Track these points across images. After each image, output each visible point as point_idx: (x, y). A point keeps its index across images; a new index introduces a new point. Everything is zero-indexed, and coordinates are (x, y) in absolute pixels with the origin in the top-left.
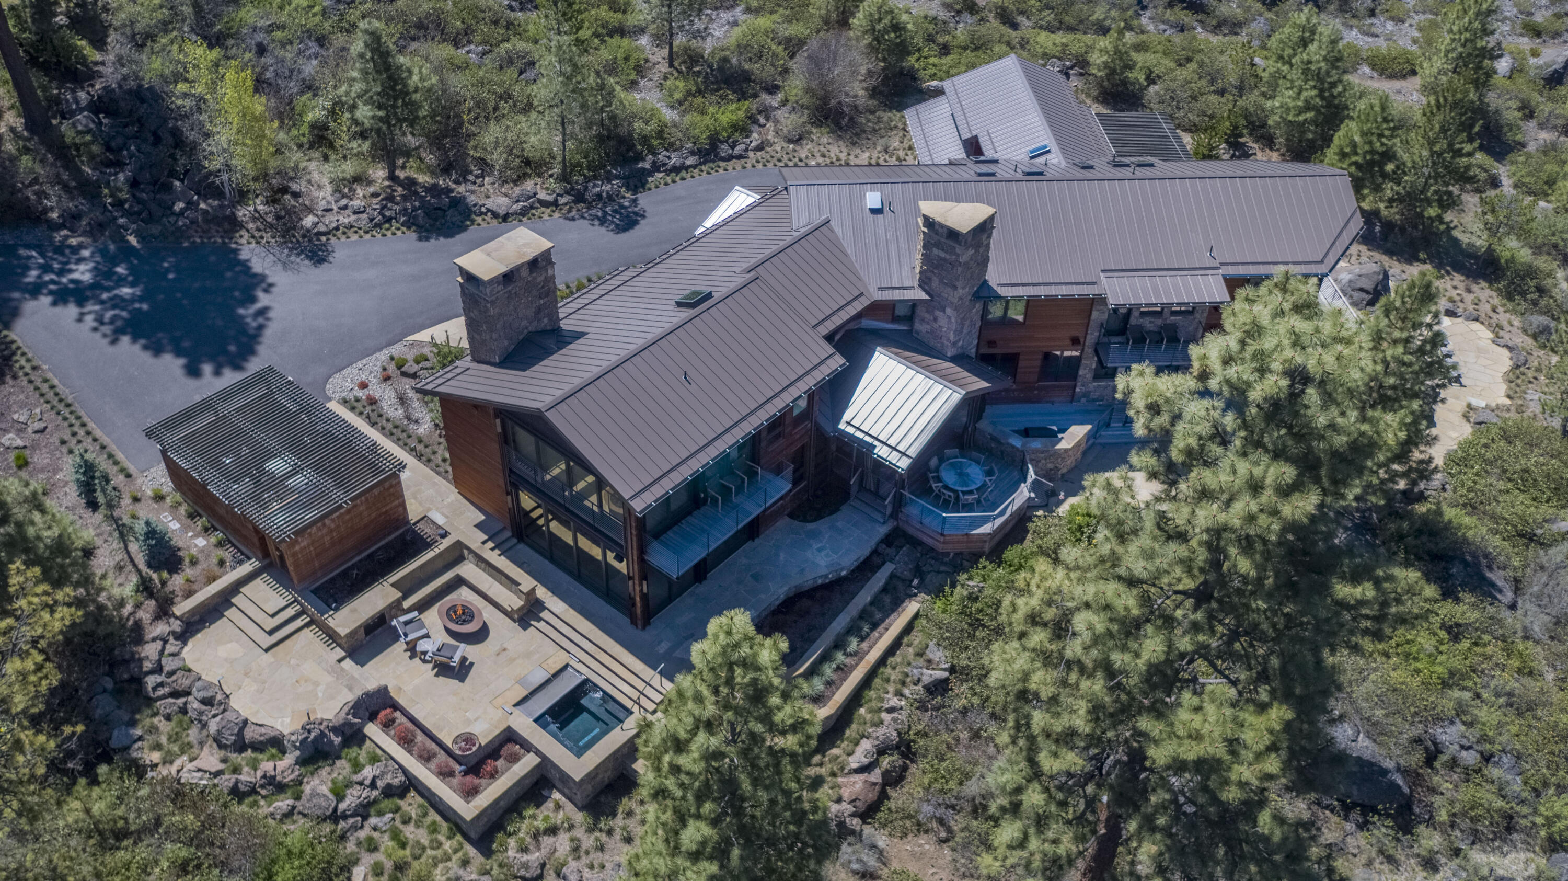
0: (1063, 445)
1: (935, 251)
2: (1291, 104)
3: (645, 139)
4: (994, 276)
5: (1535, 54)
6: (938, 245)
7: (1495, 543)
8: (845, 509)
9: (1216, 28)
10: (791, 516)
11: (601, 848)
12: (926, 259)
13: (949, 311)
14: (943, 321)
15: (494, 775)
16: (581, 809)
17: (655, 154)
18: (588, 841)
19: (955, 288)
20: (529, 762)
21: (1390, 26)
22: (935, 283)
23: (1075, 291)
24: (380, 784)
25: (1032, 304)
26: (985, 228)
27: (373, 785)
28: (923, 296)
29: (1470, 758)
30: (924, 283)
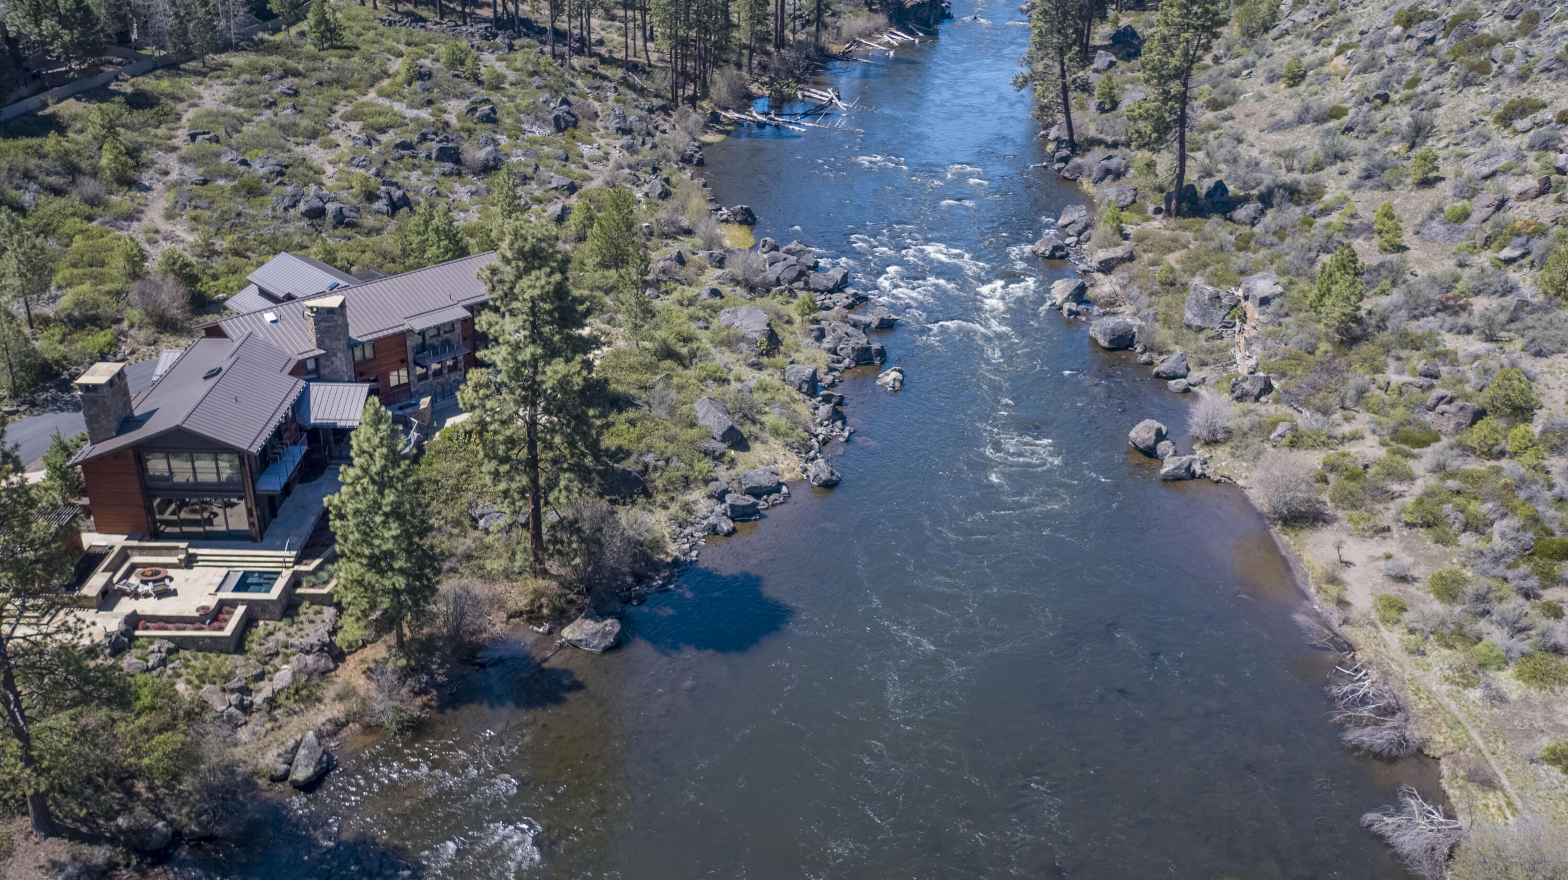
0: (422, 407)
1: (322, 324)
2: (437, 252)
3: (57, 362)
4: (353, 334)
5: (544, 211)
6: (323, 320)
7: (633, 392)
8: (326, 471)
9: (369, 233)
10: (301, 482)
11: (301, 630)
12: (318, 331)
13: (339, 355)
14: (337, 363)
15: (226, 621)
16: (280, 620)
17: (68, 370)
18: (293, 630)
19: (339, 340)
20: (241, 610)
21: (462, 214)
22: (327, 342)
23: (396, 330)
24: (163, 650)
25: (375, 343)
26: (343, 305)
27: (160, 651)
28: (322, 352)
29: (661, 463)
30: (319, 346)
